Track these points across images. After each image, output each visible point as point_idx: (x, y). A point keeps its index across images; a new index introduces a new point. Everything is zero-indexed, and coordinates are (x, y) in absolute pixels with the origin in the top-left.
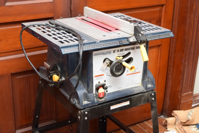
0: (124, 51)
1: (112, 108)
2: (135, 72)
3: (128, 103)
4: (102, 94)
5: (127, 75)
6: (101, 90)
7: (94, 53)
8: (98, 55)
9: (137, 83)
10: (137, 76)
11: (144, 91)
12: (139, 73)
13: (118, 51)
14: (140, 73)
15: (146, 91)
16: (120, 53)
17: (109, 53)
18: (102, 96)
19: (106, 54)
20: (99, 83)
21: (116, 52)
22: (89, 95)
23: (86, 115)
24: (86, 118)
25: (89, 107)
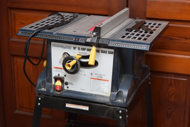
0: (86, 50)
1: (68, 105)
2: (101, 79)
3: (86, 108)
4: (58, 87)
5: (91, 78)
6: (59, 83)
7: (52, 43)
8: (57, 46)
9: (105, 91)
10: (104, 84)
11: (108, 103)
12: (106, 81)
13: (79, 49)
14: (108, 82)
15: (111, 105)
16: (81, 51)
17: (69, 48)
18: (58, 89)
19: (65, 48)
20: (59, 75)
21: (77, 49)
22: (47, 83)
23: (40, 101)
24: (39, 104)
25: (45, 95)
